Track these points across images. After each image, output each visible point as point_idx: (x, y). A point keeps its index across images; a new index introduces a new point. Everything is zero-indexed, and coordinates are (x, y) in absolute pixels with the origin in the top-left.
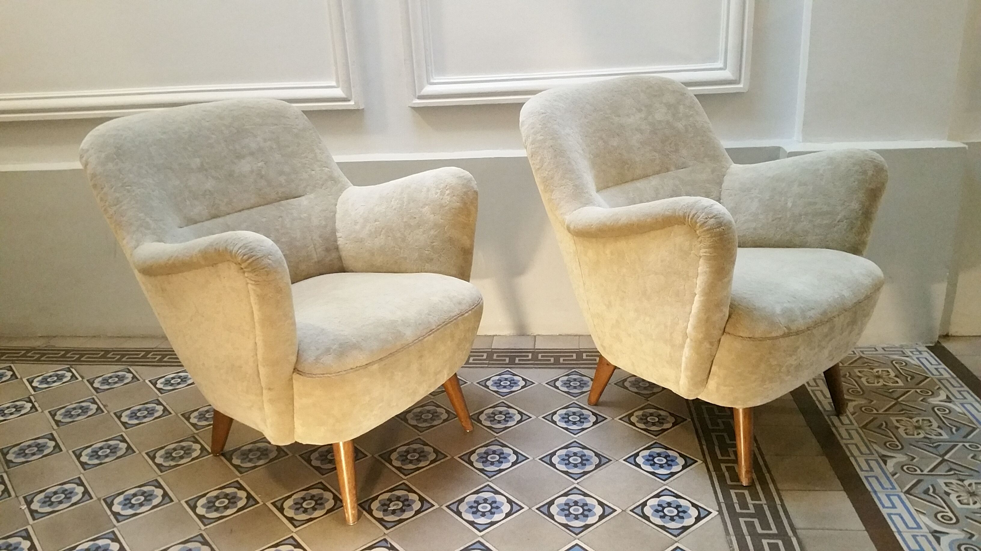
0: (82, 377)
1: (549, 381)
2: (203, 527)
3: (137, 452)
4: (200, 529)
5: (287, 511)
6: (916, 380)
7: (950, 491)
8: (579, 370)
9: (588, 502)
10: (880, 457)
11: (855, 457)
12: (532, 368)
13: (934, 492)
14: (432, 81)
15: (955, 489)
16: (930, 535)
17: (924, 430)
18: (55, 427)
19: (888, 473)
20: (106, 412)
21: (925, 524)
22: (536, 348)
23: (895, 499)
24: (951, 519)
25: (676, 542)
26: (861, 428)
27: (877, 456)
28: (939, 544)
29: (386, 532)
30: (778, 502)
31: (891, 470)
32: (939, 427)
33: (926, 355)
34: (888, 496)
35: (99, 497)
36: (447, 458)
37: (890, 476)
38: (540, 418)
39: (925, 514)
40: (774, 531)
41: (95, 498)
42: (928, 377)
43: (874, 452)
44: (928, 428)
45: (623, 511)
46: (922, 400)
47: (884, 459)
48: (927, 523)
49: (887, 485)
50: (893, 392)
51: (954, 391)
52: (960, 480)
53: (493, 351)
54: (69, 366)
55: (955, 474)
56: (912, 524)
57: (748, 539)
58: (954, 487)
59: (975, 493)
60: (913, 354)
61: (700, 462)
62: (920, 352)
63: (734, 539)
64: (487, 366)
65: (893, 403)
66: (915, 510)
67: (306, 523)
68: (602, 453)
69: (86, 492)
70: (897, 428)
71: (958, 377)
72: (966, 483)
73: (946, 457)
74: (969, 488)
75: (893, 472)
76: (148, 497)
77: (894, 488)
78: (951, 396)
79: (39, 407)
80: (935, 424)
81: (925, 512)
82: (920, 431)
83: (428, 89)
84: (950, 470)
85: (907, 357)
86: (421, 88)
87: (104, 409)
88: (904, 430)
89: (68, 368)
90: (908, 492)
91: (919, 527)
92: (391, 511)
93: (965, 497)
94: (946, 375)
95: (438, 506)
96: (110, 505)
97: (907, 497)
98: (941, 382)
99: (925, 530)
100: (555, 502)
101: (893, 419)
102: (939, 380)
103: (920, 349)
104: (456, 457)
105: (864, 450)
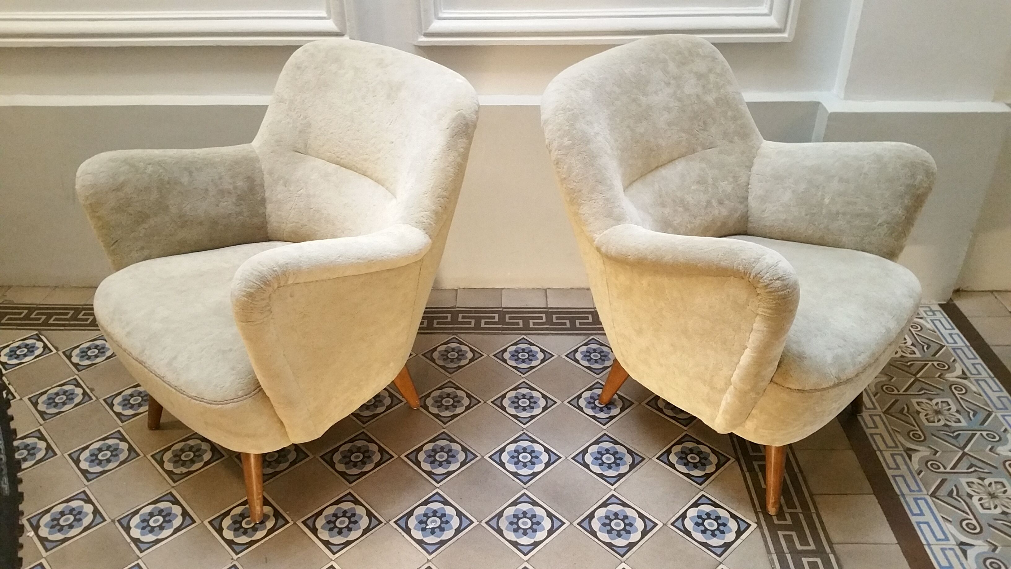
0: (56, 349)
1: (568, 352)
2: (235, 557)
3: (142, 455)
4: (232, 559)
5: (321, 533)
6: (933, 350)
7: (972, 493)
8: (597, 336)
9: (628, 515)
10: (905, 451)
11: (881, 451)
12: (548, 334)
13: (958, 494)
14: (441, 14)
15: (976, 490)
16: (957, 547)
17: (945, 415)
18: (42, 422)
19: (914, 472)
20: (94, 399)
21: (951, 534)
22: (549, 306)
23: (922, 504)
24: (975, 528)
25: (721, 563)
26: (884, 413)
27: (902, 449)
28: (966, 558)
29: (430, 557)
30: (813, 510)
31: (916, 467)
32: (957, 411)
33: (939, 316)
34: (916, 500)
35: (113, 518)
36: (477, 459)
37: (916, 475)
38: (566, 403)
39: (950, 521)
40: (812, 547)
41: (108, 520)
42: (943, 346)
43: (899, 445)
44: (947, 413)
45: (664, 524)
46: (939, 377)
47: (909, 452)
48: (954, 534)
49: (914, 487)
50: (912, 365)
51: (968, 363)
52: (980, 478)
53: (504, 310)
54: (36, 332)
55: (975, 471)
56: (940, 536)
57: (789, 556)
58: (975, 487)
59: (996, 495)
60: (927, 315)
61: (732, 460)
62: (934, 312)
63: (775, 557)
64: (500, 331)
65: (912, 380)
66: (942, 517)
67: (344, 548)
68: (635, 449)
69: (96, 512)
70: (918, 413)
71: (971, 346)
72: (987, 482)
73: (966, 450)
74: (989, 488)
75: (918, 469)
76: (167, 517)
77: (920, 490)
78: (966, 371)
79: (16, 392)
80: (954, 408)
81: (951, 520)
82: (940, 417)
83: (437, 25)
84: (971, 466)
85: (921, 318)
86: (428, 24)
87: (91, 395)
88: (926, 416)
89: (37, 334)
90: (933, 495)
91: (946, 538)
92: (430, 530)
93: (986, 501)
94: (960, 343)
95: (478, 523)
96: (127, 529)
97: (933, 501)
98: (956, 353)
99: (953, 542)
100: (595, 515)
101: (914, 401)
102: (954, 349)
103: (933, 309)
104: (486, 457)
105: (890, 443)
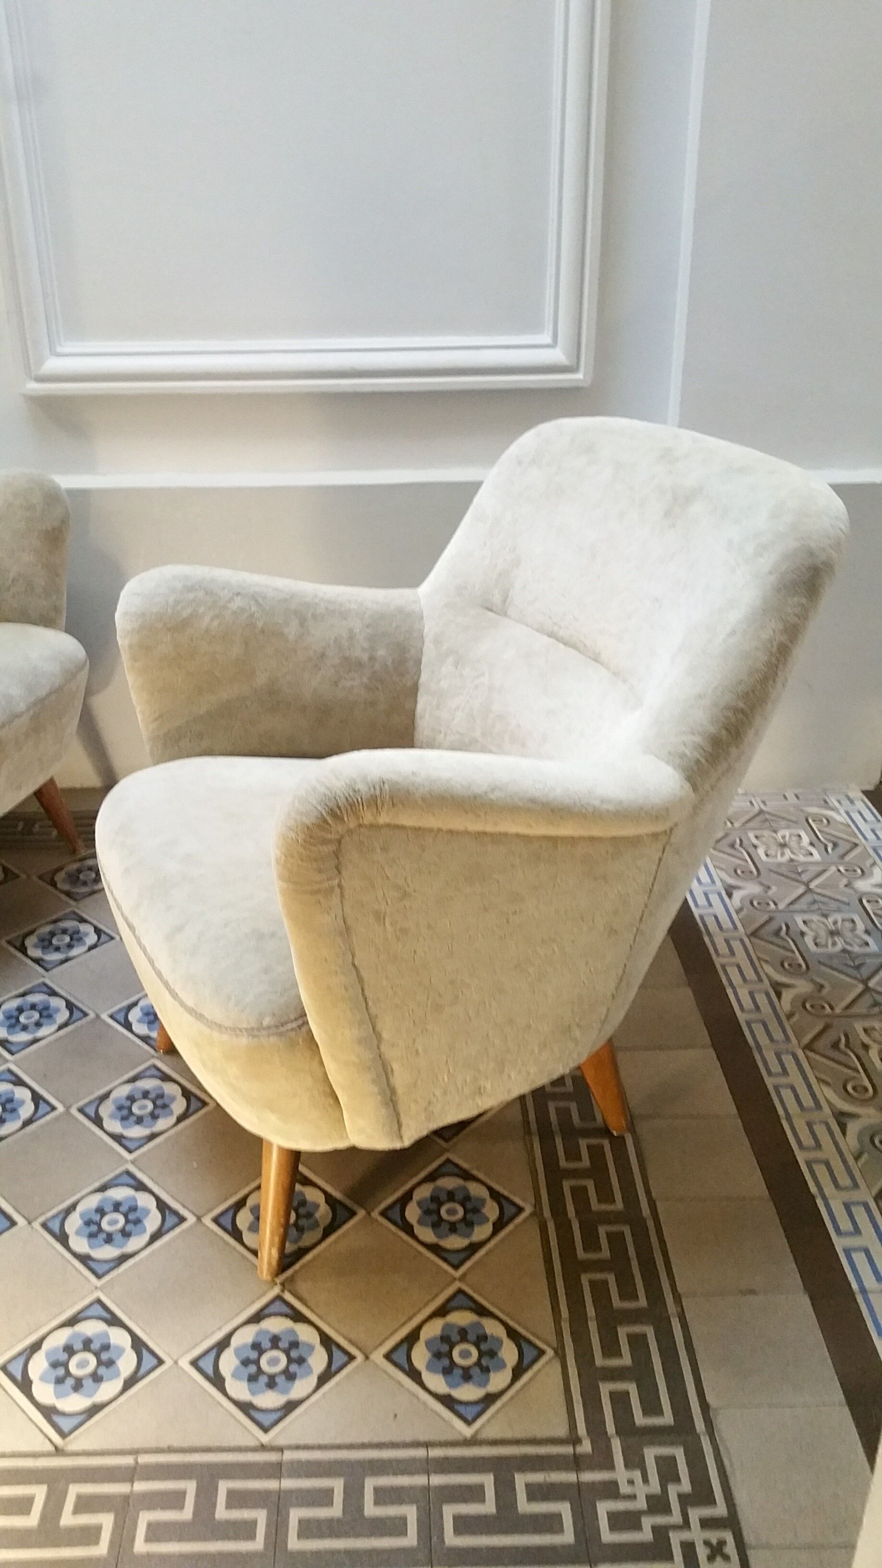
6: (841, 850)
7: (870, 1043)
10: (772, 987)
11: (734, 989)
13: (847, 1045)
14: (59, 349)
16: (833, 1119)
17: (845, 937)
19: (782, 1015)
21: (827, 1101)
23: (788, 1060)
24: (866, 1091)
25: (447, 1151)
26: (749, 935)
27: (768, 984)
28: (844, 1133)
31: (787, 1008)
32: (864, 931)
33: (860, 805)
34: (778, 1054)
37: (784, 1020)
39: (830, 1084)
42: (856, 845)
43: (764, 978)
44: (850, 933)
46: (845, 885)
47: (779, 988)
48: (832, 1100)
49: (778, 1035)
50: (803, 871)
56: (808, 1101)
57: (558, 1138)
58: (876, 1035)
60: (841, 804)
62: (852, 802)
65: (802, 891)
66: (816, 1077)
70: (803, 934)
73: (870, 982)
75: (789, 1010)
77: (788, 1039)
80: (860, 927)
81: (830, 1081)
82: (837, 939)
83: (53, 365)
84: (874, 1004)
85: (831, 809)
86: (40, 362)
88: (814, 938)
90: (809, 1047)
91: (818, 1106)
95: (64, 1110)
97: (805, 1055)
99: (827, 1110)
101: (799, 919)
102: (874, 849)
103: (851, 795)
104: (105, 1017)
105: (750, 974)
